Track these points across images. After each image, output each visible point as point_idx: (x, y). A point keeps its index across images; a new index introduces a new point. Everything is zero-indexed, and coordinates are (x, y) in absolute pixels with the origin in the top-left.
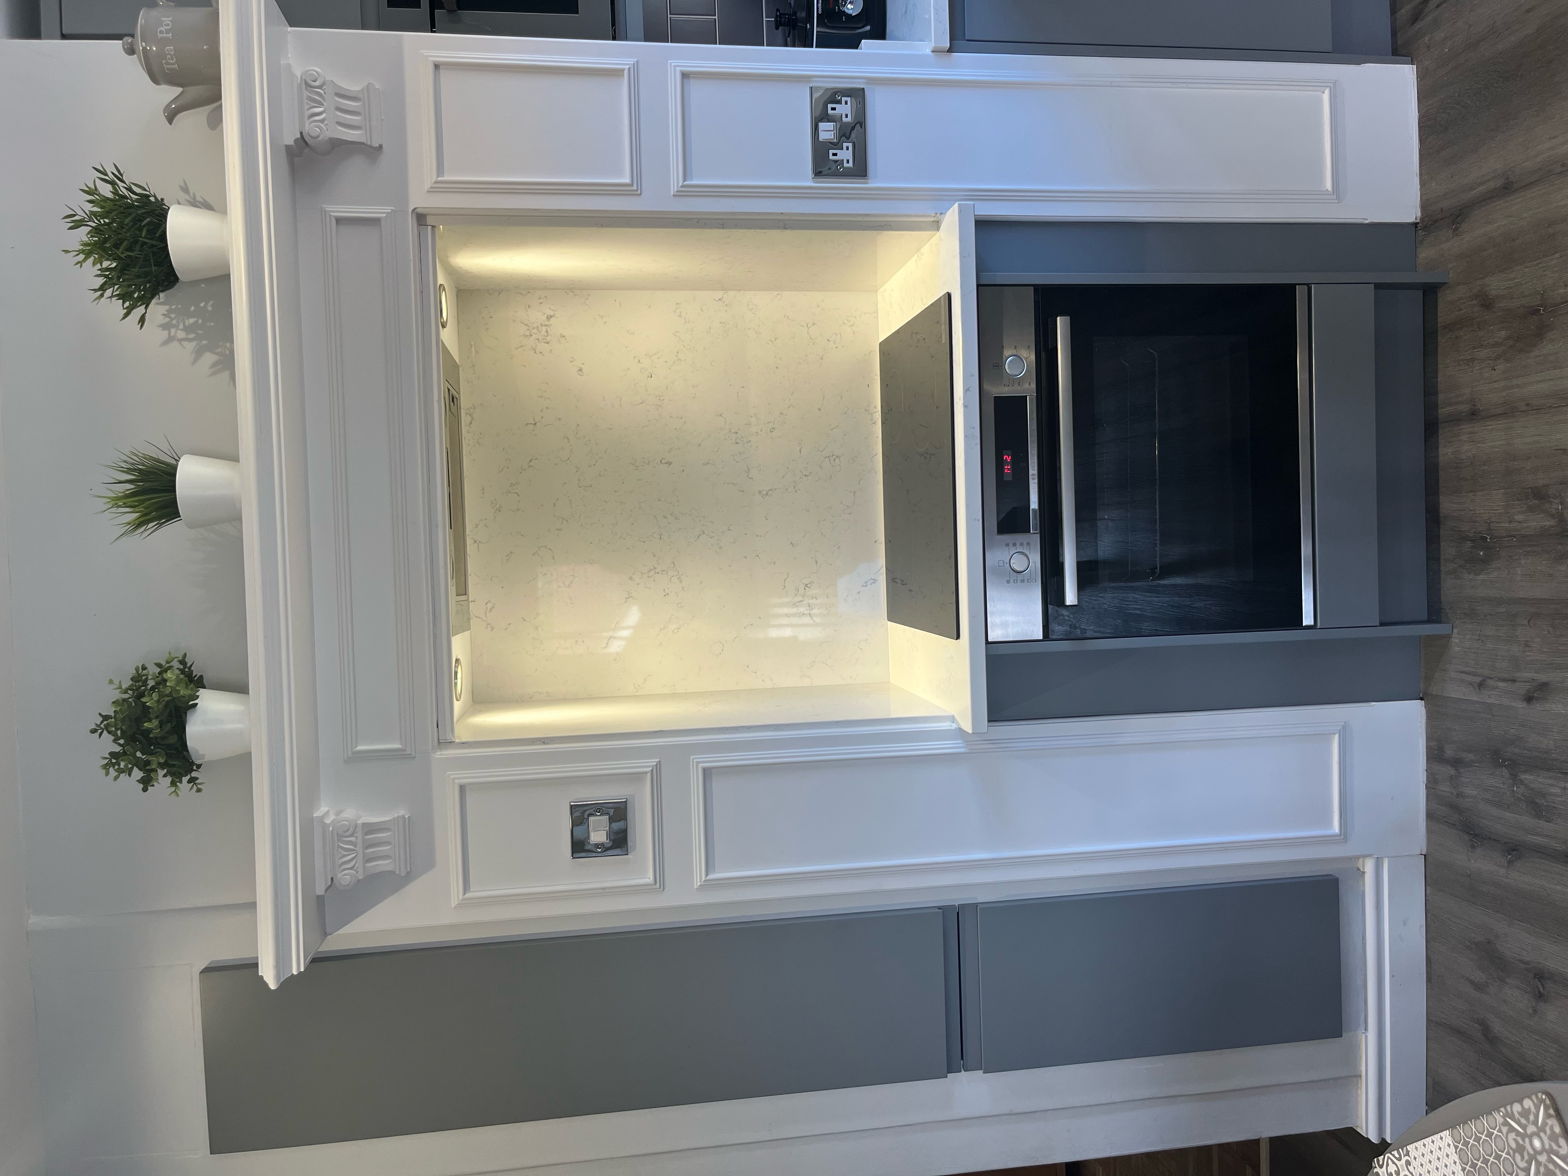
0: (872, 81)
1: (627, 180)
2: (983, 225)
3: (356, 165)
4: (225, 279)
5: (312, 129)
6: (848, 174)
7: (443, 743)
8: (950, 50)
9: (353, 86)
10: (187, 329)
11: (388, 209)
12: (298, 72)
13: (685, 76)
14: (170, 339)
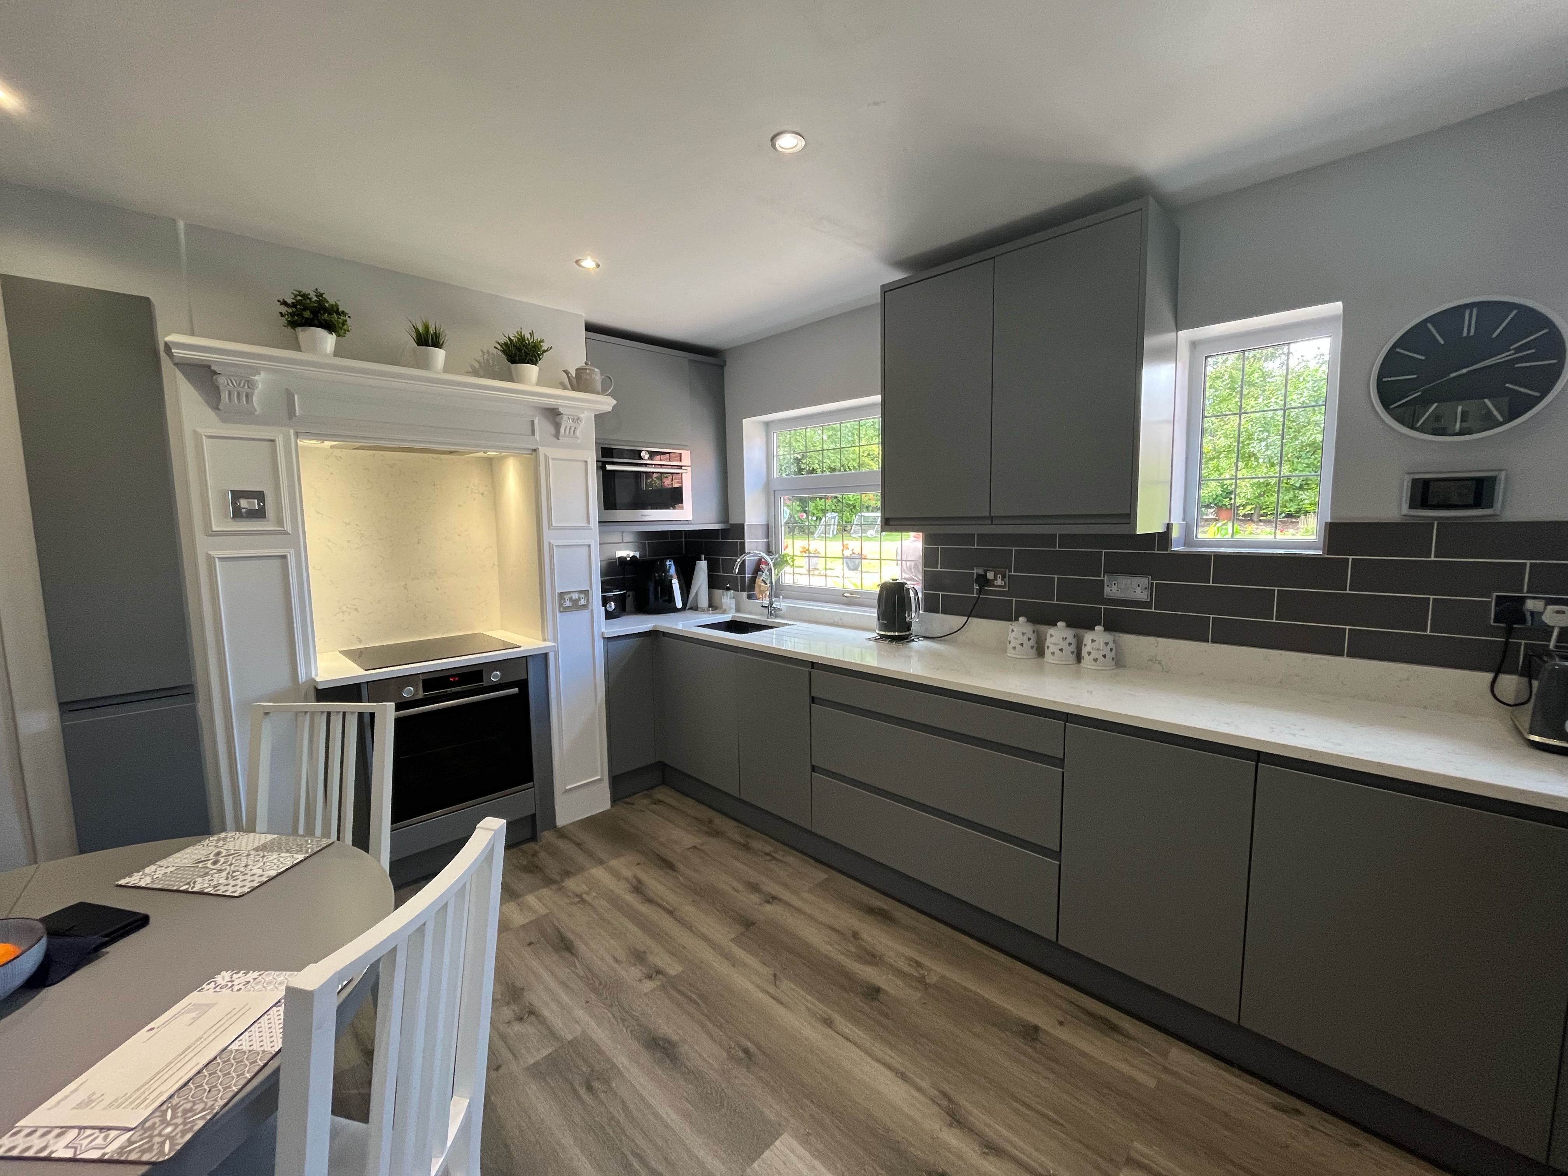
0: (592, 611)
1: (554, 525)
2: (546, 655)
3: (551, 429)
4: (512, 380)
5: (565, 418)
6: (561, 605)
7: (297, 434)
8: (604, 638)
9: (578, 433)
10: (488, 360)
11: (538, 439)
12: (582, 416)
13: (589, 546)
14: (483, 353)
